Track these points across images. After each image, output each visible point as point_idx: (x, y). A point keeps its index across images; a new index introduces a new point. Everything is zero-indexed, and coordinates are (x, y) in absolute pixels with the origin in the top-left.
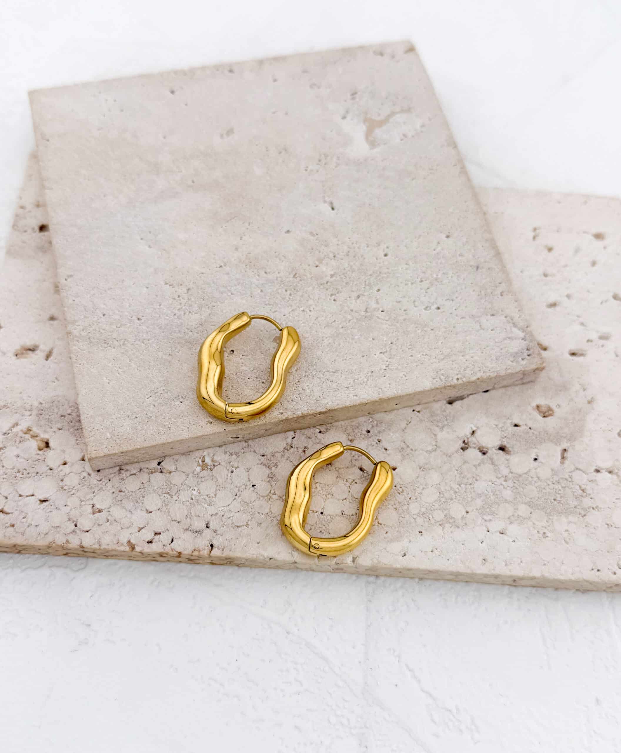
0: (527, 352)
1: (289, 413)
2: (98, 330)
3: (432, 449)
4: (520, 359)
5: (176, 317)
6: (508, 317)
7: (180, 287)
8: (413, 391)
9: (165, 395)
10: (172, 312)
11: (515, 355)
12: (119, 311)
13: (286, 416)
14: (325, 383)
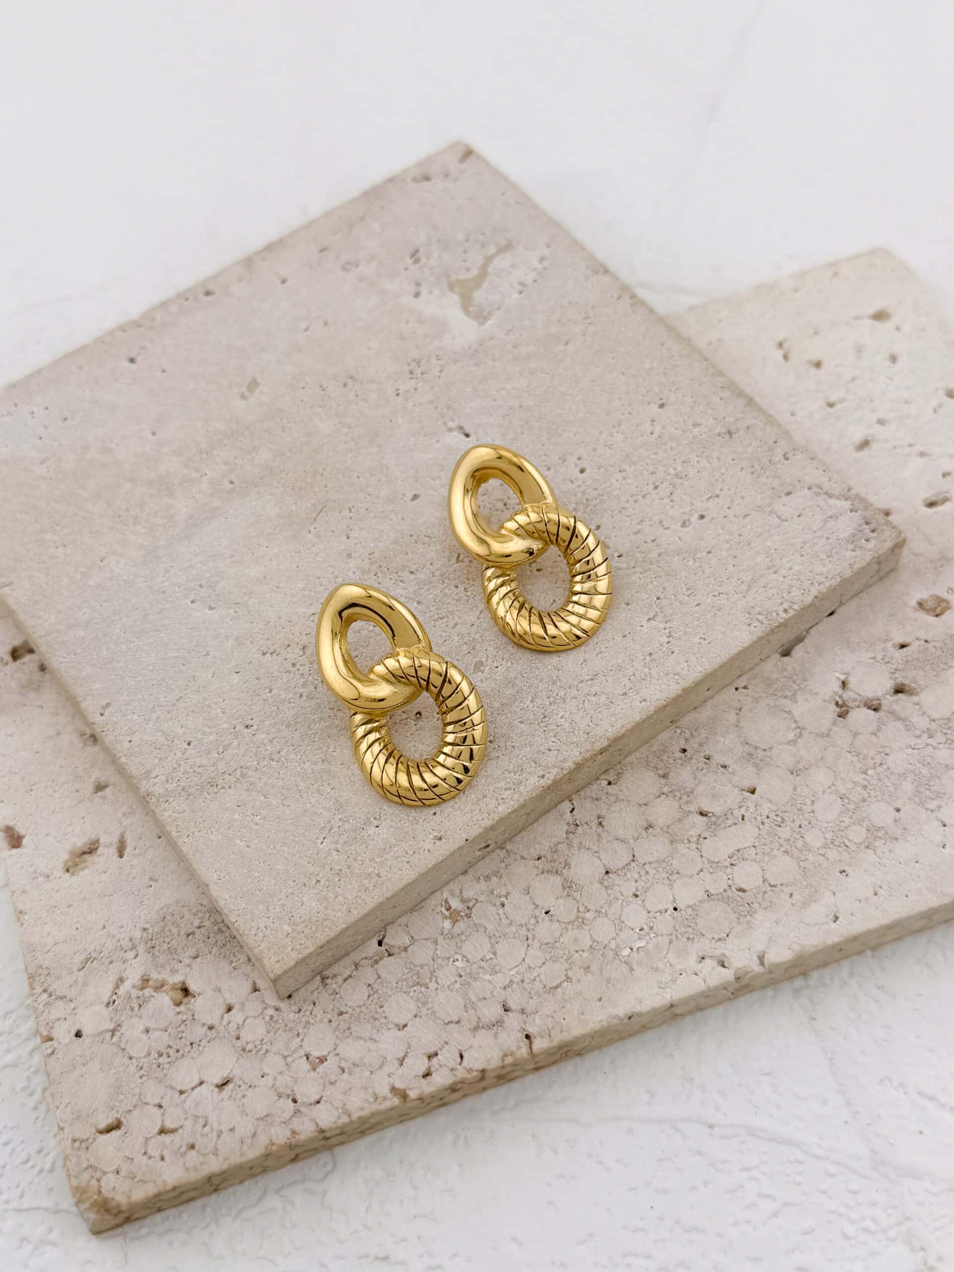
0: (868, 527)
1: (554, 771)
2: (191, 771)
3: (795, 735)
4: (863, 541)
5: (304, 698)
6: (814, 487)
7: (289, 649)
8: (728, 656)
9: (347, 826)
10: (295, 694)
11: (852, 540)
12: (210, 728)
13: (552, 777)
14: (586, 701)
